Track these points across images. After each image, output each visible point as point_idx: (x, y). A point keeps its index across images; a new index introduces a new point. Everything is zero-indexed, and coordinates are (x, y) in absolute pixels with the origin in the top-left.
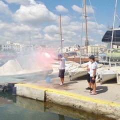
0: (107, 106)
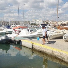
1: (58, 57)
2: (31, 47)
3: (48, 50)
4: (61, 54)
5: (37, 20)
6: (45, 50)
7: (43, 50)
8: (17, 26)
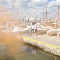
4: (42, 45)
5: (30, 18)
6: (31, 43)
8: (12, 23)
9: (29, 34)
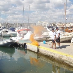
0: (65, 56)
1: (66, 62)
2: (37, 51)
3: (55, 54)
4: (69, 59)
6: (52, 55)
7: (49, 54)
8: (22, 28)
9: (46, 42)
